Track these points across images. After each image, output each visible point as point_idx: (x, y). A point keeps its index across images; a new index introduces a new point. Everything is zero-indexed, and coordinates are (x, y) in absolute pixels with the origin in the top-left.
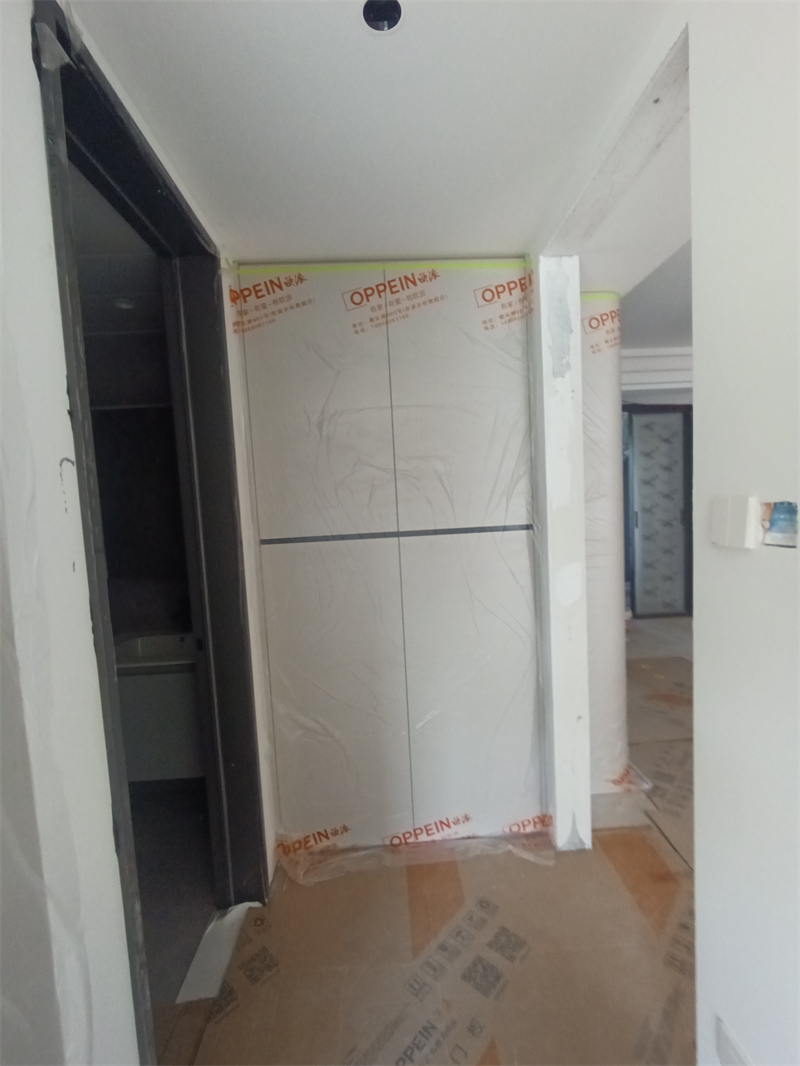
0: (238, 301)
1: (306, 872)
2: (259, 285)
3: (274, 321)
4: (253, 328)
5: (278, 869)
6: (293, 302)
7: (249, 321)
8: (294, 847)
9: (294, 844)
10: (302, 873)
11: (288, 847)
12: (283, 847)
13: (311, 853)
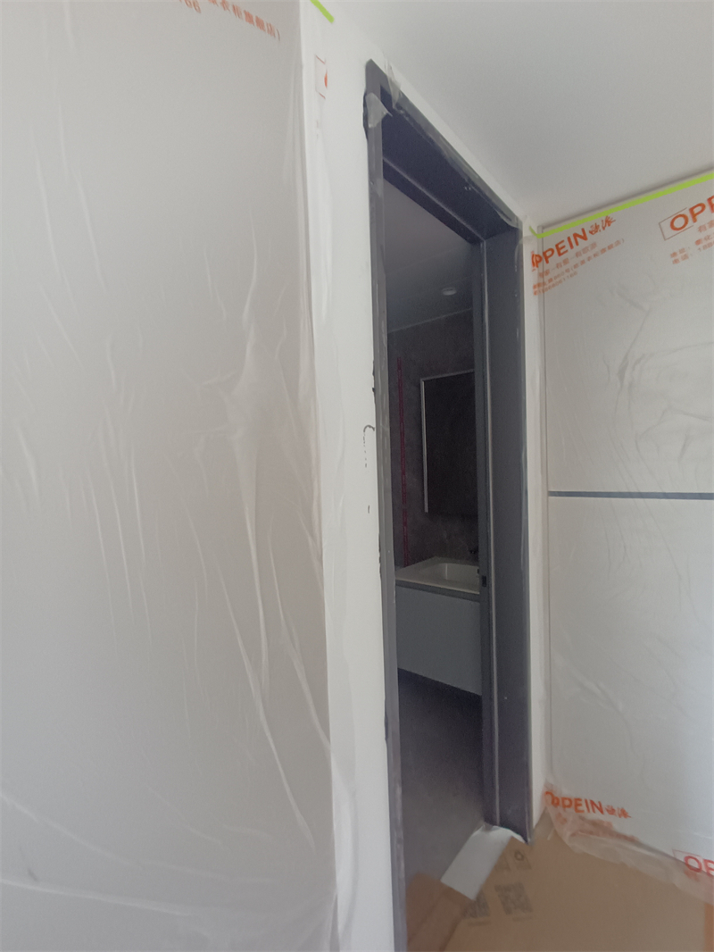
0: (540, 265)
1: (573, 835)
2: (563, 241)
3: (575, 273)
4: (554, 285)
5: (544, 815)
6: (597, 250)
7: (550, 280)
8: (563, 802)
9: (564, 799)
10: (569, 833)
11: (558, 799)
12: (552, 797)
13: (582, 819)
